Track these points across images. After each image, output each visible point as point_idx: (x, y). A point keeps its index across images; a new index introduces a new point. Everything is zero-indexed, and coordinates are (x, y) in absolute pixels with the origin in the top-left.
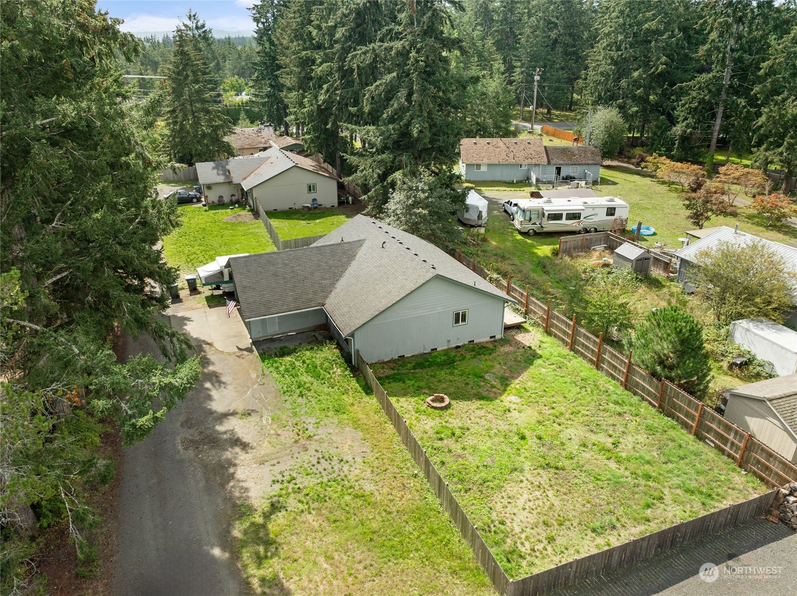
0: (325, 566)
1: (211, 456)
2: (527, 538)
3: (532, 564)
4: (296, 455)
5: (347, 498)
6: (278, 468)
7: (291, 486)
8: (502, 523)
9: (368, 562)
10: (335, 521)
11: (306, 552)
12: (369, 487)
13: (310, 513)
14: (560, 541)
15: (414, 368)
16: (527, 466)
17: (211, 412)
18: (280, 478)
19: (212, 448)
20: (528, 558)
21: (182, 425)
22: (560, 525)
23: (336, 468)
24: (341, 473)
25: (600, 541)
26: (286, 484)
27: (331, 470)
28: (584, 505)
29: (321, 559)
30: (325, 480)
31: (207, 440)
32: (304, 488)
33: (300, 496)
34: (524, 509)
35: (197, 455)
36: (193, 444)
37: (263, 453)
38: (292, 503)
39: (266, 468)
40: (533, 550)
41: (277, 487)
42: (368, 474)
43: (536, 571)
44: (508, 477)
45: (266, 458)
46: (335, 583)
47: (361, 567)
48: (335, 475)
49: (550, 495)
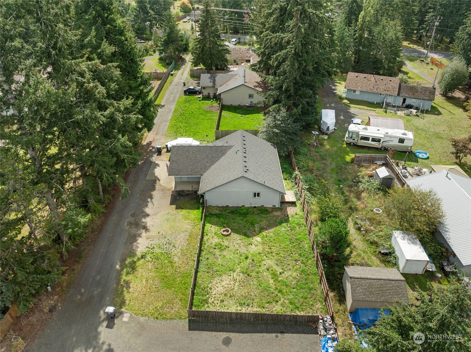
0: (144, 283)
1: (133, 231)
2: (215, 297)
3: (208, 307)
4: (161, 239)
5: (166, 261)
6: (151, 242)
7: (152, 250)
8: (211, 289)
9: (157, 286)
10: (157, 268)
11: (142, 276)
12: (176, 259)
13: (151, 263)
14: (225, 303)
15: (229, 213)
16: (238, 270)
17: (144, 212)
18: (150, 246)
19: (136, 227)
20: (209, 304)
21: (131, 215)
22: (230, 297)
23: (170, 249)
24: (171, 251)
25: (239, 308)
26: (150, 249)
27: (168, 248)
28: (245, 293)
29: (144, 280)
30: (164, 252)
31: (135, 224)
32: (155, 253)
33: (152, 256)
34: (223, 286)
35: (129, 229)
36: (130, 224)
37: (150, 234)
38: (148, 258)
39: (148, 241)
40: (213, 302)
41: (147, 249)
42: (179, 254)
43: (208, 310)
44: (227, 272)
45: (150, 237)
46: (143, 289)
47: (154, 287)
48: (168, 251)
49: (236, 285)
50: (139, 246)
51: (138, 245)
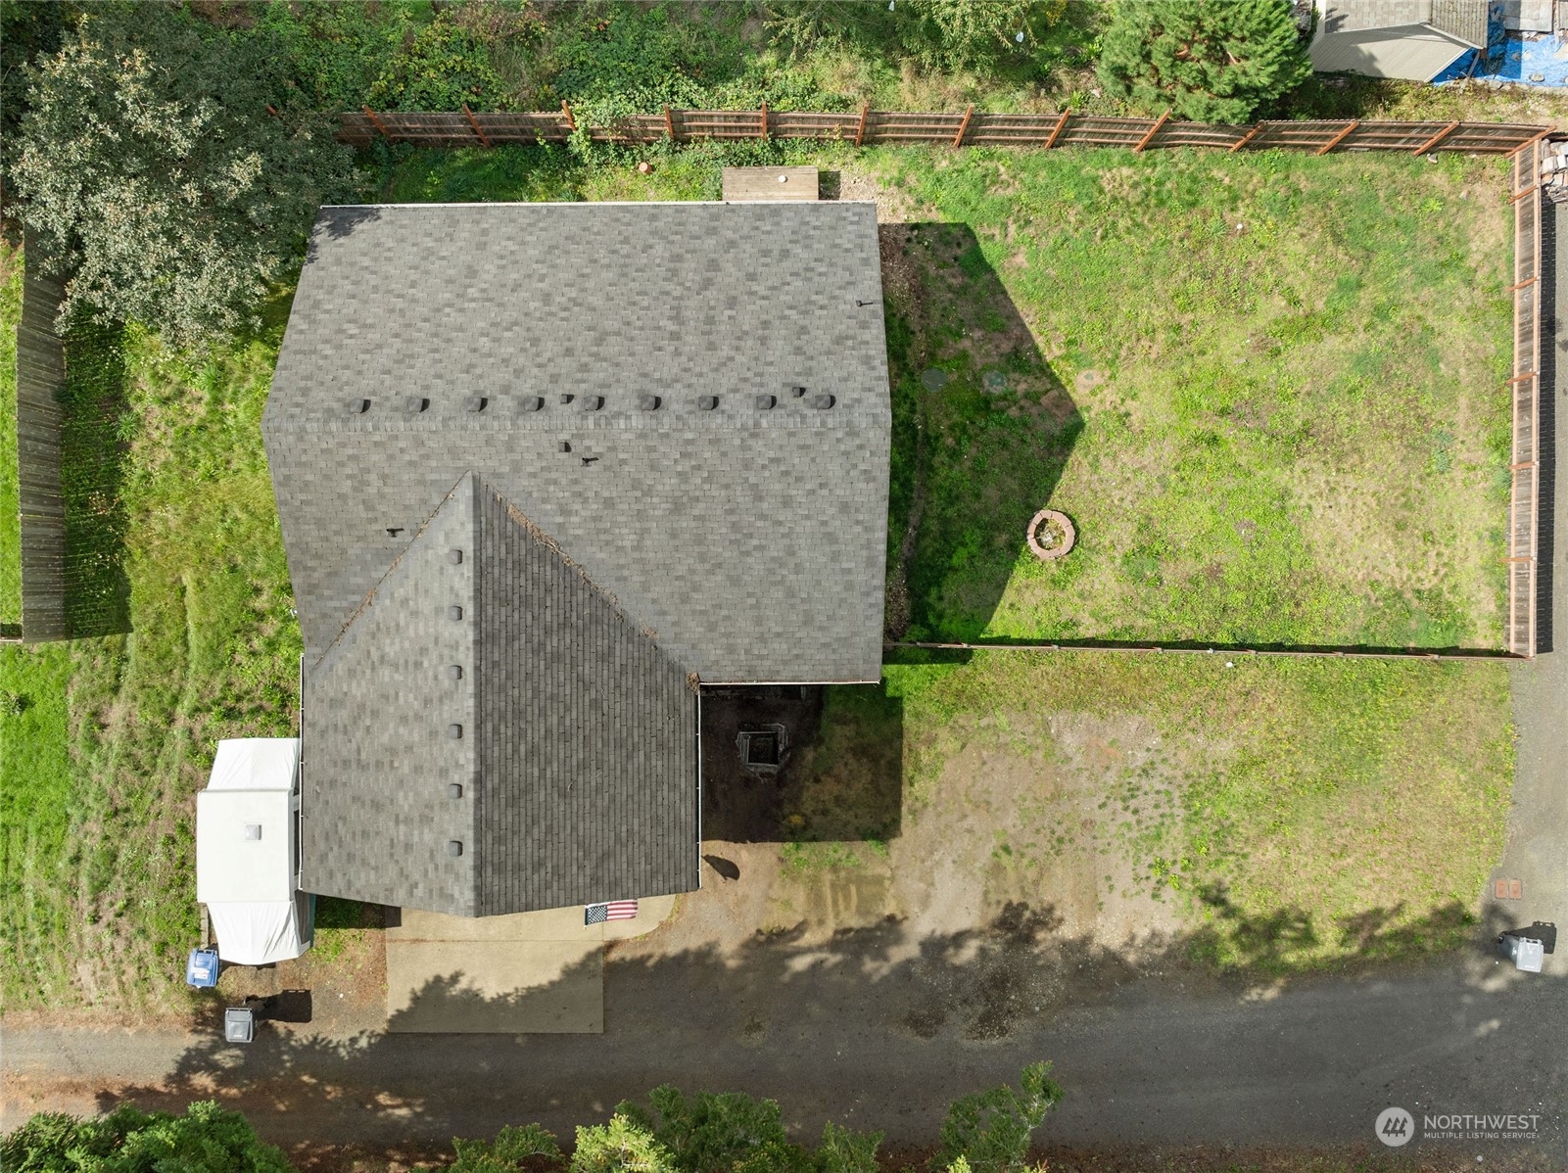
1: (1045, 989)
2: (1413, 567)
5: (1237, 789)
6: (1124, 882)
7: (1176, 869)
12: (1224, 750)
16: (1280, 477)
18: (1150, 885)
19: (1021, 984)
21: (930, 1034)
22: (1411, 508)
23: (1163, 787)
24: (1177, 782)
26: (1169, 877)
27: (1163, 797)
28: (1393, 449)
30: (1183, 812)
31: (996, 993)
32: (1189, 849)
33: (1206, 861)
34: (1363, 538)
35: (1031, 1014)
36: (993, 1019)
37: (1069, 899)
38: (1219, 874)
39: (1115, 901)
42: (1197, 738)
44: (1292, 522)
45: (1088, 896)
48: (1177, 794)
49: (1355, 484)
50: (1143, 933)
51: (1138, 942)
